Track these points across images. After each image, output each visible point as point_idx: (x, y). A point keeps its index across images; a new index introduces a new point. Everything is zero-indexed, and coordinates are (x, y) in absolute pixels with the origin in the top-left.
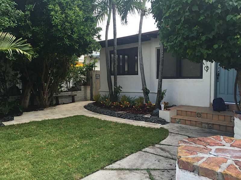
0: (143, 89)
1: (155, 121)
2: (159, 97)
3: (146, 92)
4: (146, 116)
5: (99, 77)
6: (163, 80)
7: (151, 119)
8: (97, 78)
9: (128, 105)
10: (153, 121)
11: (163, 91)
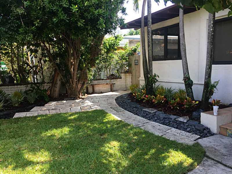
0: (184, 80)
1: (191, 130)
2: (207, 92)
3: (188, 83)
4: (181, 119)
5: (137, 63)
6: (213, 65)
7: (187, 125)
8: (135, 65)
9: (163, 100)
10: (188, 129)
11: (212, 83)
